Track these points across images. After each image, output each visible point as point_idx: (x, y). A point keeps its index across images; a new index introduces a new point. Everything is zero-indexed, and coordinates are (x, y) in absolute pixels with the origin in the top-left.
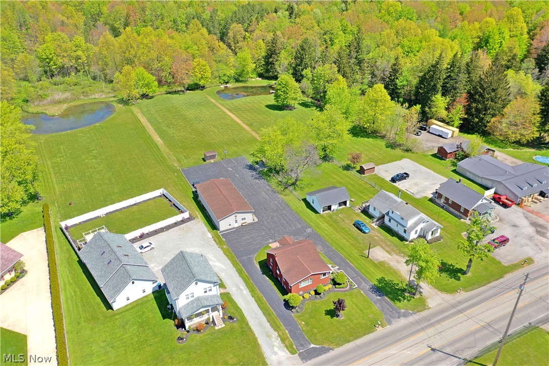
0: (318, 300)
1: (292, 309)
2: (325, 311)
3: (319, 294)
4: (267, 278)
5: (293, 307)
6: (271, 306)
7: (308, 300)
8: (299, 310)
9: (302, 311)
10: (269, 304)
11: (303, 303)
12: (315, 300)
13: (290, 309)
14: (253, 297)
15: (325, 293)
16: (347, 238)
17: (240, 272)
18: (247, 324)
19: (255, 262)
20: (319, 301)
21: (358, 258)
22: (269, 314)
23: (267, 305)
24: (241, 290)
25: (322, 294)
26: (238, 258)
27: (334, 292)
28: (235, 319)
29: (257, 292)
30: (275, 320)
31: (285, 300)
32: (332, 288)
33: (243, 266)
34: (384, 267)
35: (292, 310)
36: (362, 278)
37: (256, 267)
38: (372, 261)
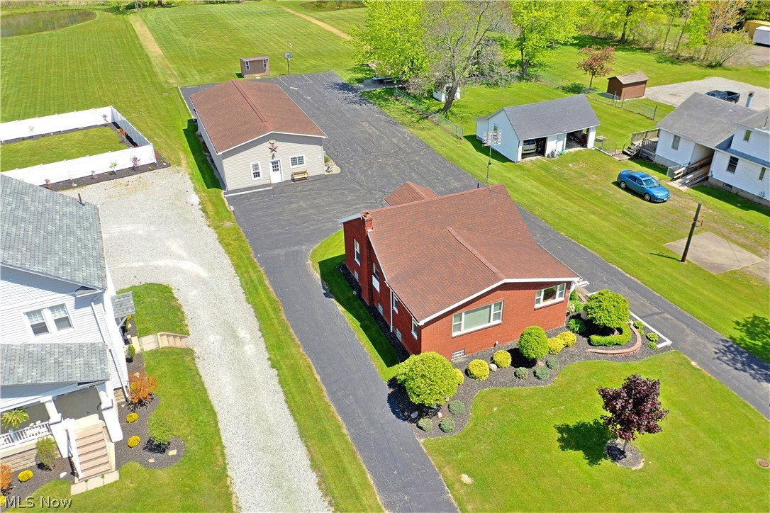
0: (526, 386)
1: (420, 416)
2: (560, 430)
3: (530, 363)
4: (340, 308)
5: (423, 410)
6: (337, 402)
7: (484, 385)
8: (448, 422)
9: (461, 426)
10: (331, 393)
11: (464, 394)
12: (512, 384)
13: (414, 415)
14: (273, 366)
15: (552, 360)
16: (602, 211)
17: (250, 289)
18: (221, 475)
19: (309, 262)
20: (529, 389)
21: (649, 261)
22: (324, 436)
23: (321, 398)
24: (238, 342)
25: (540, 364)
26: (256, 253)
27: (587, 358)
28: (172, 452)
29: (293, 350)
30: (346, 459)
31: (393, 382)
32: (577, 345)
33: (266, 272)
34: (750, 286)
35: (422, 422)
36: (679, 316)
37: (309, 275)
38: (700, 269)
